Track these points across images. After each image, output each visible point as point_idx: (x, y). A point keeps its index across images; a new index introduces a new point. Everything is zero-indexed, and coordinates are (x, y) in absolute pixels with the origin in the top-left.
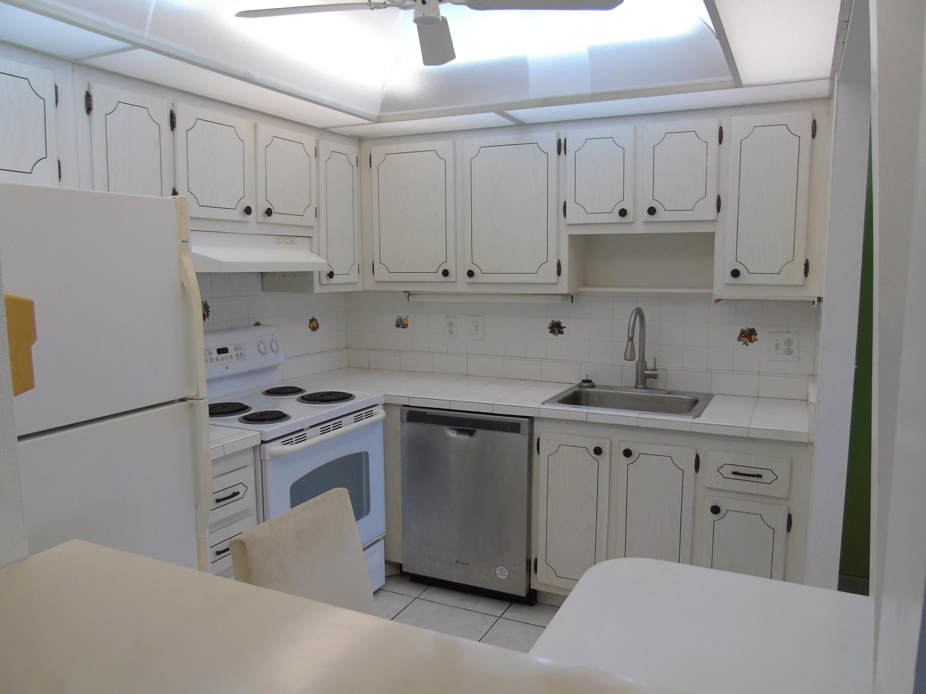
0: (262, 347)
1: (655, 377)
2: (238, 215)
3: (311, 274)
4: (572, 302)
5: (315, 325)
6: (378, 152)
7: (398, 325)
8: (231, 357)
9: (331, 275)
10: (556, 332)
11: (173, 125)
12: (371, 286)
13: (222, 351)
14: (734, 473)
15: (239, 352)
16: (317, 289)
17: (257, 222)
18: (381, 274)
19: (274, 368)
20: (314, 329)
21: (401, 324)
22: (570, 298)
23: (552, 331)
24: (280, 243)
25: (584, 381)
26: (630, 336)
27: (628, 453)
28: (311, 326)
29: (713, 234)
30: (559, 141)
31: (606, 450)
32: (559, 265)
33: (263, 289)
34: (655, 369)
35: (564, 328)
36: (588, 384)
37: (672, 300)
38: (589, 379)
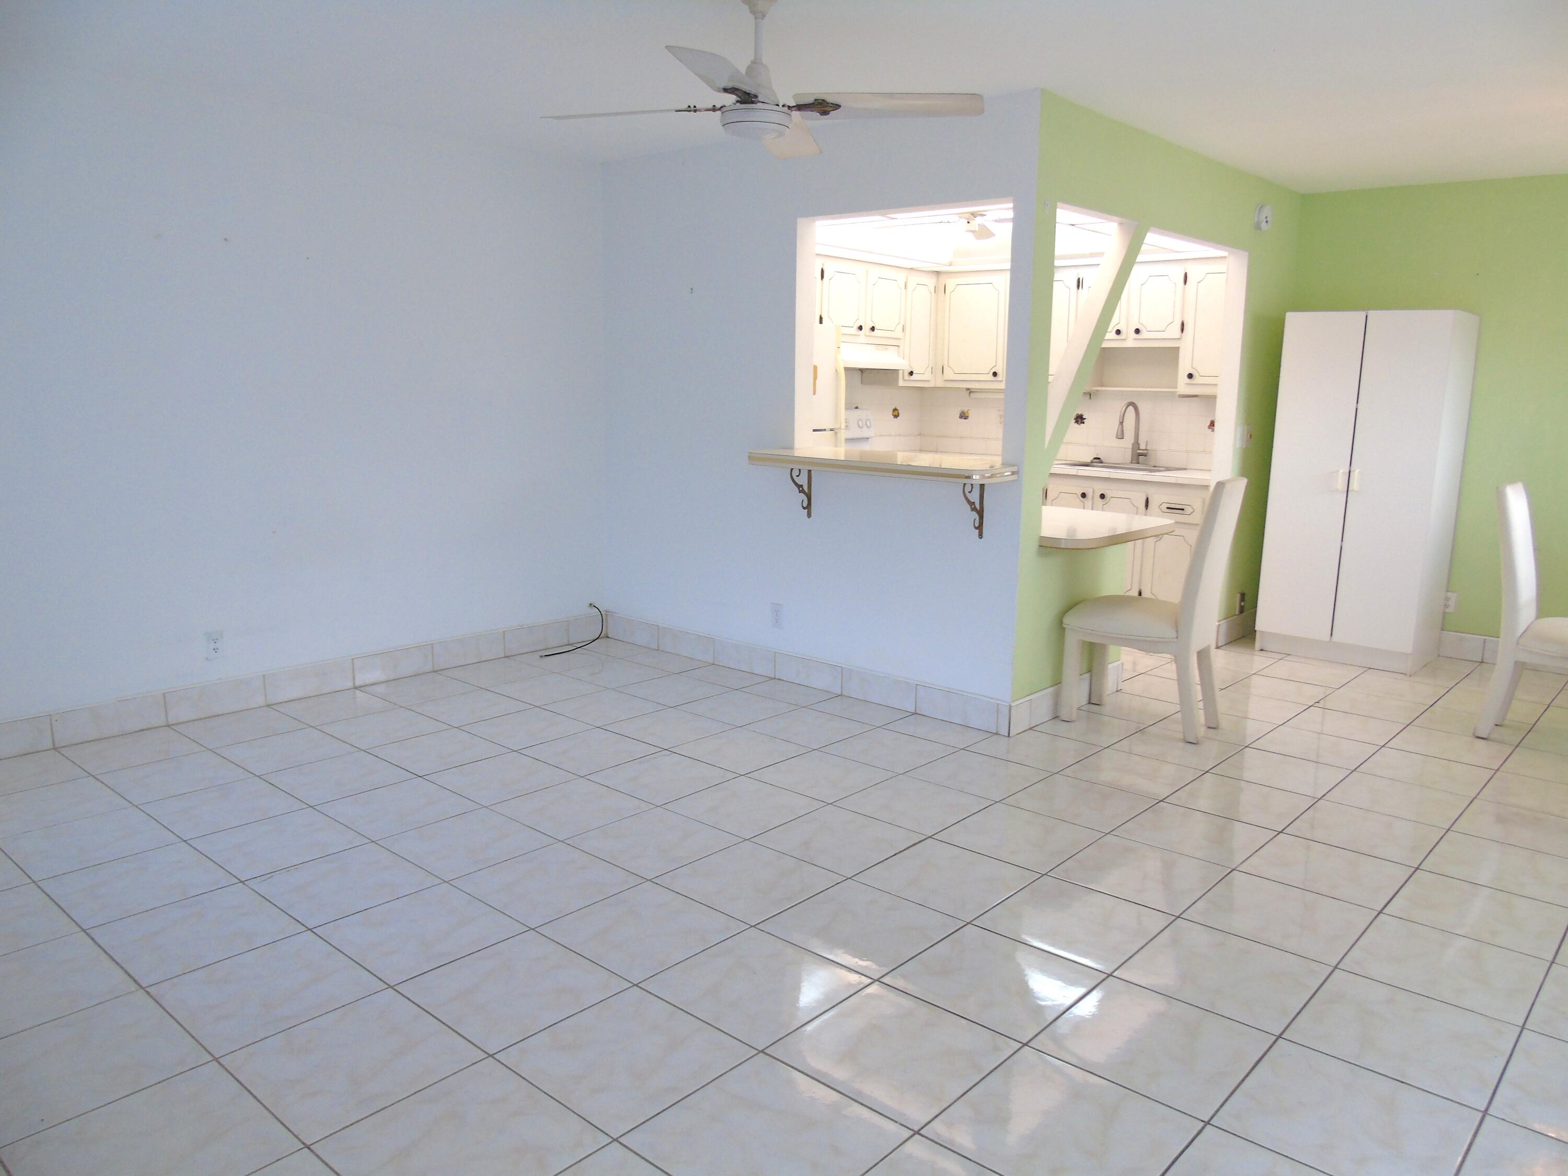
0: (860, 422)
1: (1145, 455)
2: (854, 330)
3: (895, 371)
4: (1090, 398)
5: (896, 414)
6: (951, 283)
7: (961, 417)
9: (911, 373)
10: (1079, 422)
11: (822, 277)
12: (940, 384)
14: (1168, 508)
16: (900, 384)
17: (865, 336)
18: (949, 374)
19: (867, 439)
20: (896, 416)
21: (963, 416)
22: (1088, 396)
23: (1077, 422)
24: (878, 350)
25: (1095, 458)
26: (1121, 421)
27: (1102, 496)
28: (894, 414)
29: (1178, 348)
30: (1079, 279)
31: (1089, 495)
33: (862, 383)
34: (1146, 450)
35: (1085, 419)
36: (1098, 460)
37: (1155, 396)
38: (1099, 457)
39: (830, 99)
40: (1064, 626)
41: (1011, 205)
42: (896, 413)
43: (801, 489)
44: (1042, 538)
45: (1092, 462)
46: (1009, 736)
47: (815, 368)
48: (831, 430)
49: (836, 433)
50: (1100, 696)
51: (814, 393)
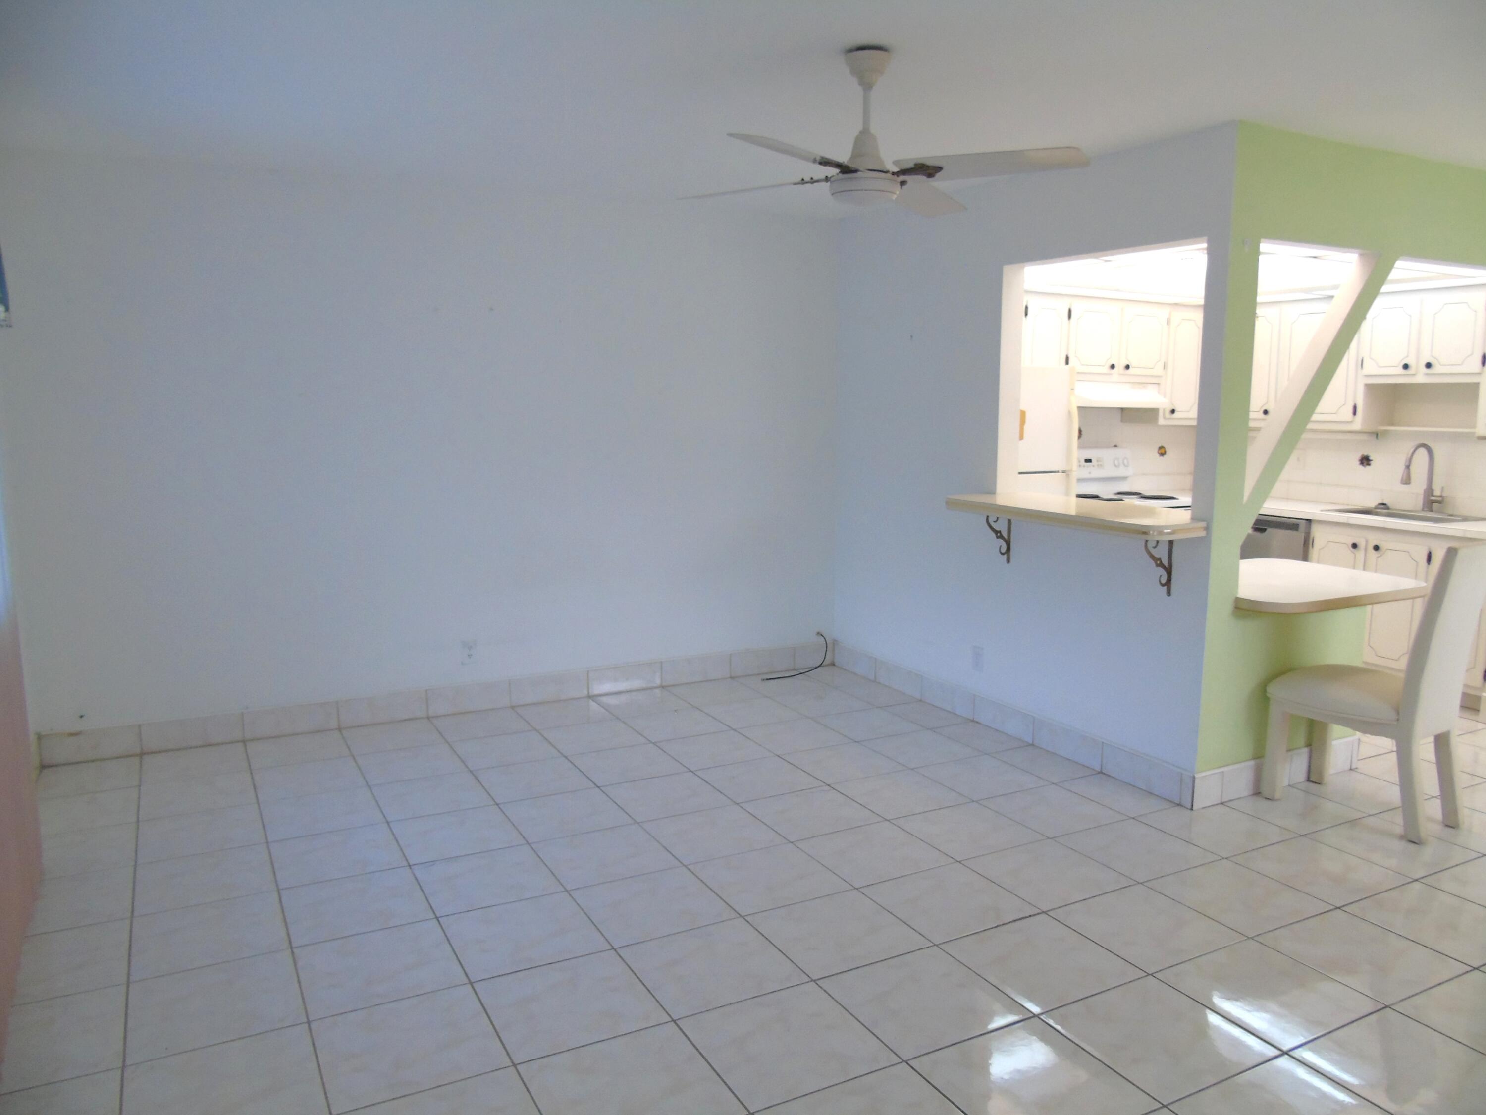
0: (1117, 462)
1: (1439, 502)
2: (1106, 369)
3: (1156, 410)
4: (1378, 438)
8: (1093, 466)
9: (1173, 411)
10: (1365, 464)
11: (1070, 317)
13: (1088, 461)
15: (1099, 463)
16: (1161, 421)
17: (1120, 374)
19: (1124, 478)
20: (1163, 454)
22: (1375, 436)
23: (1362, 463)
24: (1136, 388)
25: (1380, 504)
26: (1407, 464)
27: (1376, 548)
28: (1160, 452)
29: (1478, 384)
31: (1362, 546)
32: (1355, 408)
33: (1122, 421)
34: (1441, 496)
35: (1372, 460)
36: (1383, 506)
37: (1455, 438)
38: (1385, 503)
39: (930, 163)
40: (1268, 695)
41: (1205, 245)
42: (1163, 451)
43: (999, 534)
44: (1238, 600)
45: (1376, 508)
46: (1192, 809)
47: (1023, 414)
48: (1063, 472)
49: (1068, 475)
50: (1321, 774)
51: (1021, 437)
